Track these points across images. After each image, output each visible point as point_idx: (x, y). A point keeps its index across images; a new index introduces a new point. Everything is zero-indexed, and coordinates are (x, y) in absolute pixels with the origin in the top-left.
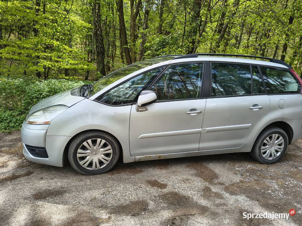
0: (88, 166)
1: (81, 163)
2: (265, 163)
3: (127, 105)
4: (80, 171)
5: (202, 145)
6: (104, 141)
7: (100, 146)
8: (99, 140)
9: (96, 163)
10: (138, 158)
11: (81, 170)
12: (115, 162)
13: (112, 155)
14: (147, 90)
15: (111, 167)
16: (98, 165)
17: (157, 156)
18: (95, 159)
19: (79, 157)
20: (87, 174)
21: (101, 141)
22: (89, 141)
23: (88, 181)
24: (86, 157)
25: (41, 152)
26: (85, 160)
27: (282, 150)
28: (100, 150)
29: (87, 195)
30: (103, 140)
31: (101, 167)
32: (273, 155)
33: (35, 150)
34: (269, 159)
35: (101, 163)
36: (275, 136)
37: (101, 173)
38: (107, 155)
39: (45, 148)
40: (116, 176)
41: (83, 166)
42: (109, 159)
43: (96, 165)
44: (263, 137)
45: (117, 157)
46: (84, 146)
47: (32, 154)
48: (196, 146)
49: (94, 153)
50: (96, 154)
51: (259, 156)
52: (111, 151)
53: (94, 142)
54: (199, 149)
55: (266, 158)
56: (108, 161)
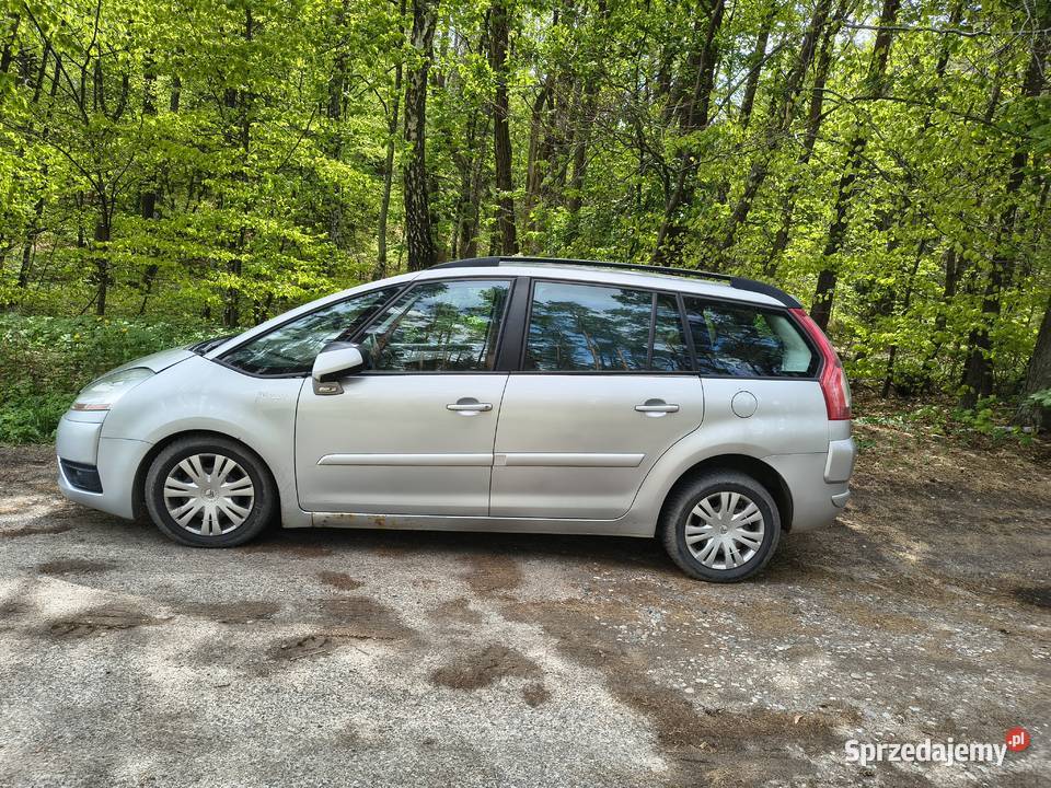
0: (190, 524)
1: (174, 513)
2: (701, 577)
3: (294, 377)
4: (169, 532)
5: (500, 501)
6: (231, 464)
7: (223, 475)
8: (219, 459)
9: (210, 517)
10: (321, 516)
11: (173, 532)
12: (260, 519)
13: (252, 501)
14: (349, 341)
15: (248, 534)
16: (216, 524)
17: (369, 518)
18: (211, 507)
19: (169, 498)
20: (185, 542)
21: (225, 462)
22: (195, 459)
23: (180, 556)
24: (188, 499)
25: (86, 475)
26: (184, 508)
27: (759, 543)
28: (222, 483)
29: (158, 578)
30: (230, 460)
31: (224, 532)
32: (728, 554)
33: (75, 471)
34: (715, 566)
35: (224, 520)
36: (729, 498)
37: (221, 544)
38: (242, 501)
39: (95, 468)
40: (256, 556)
41: (178, 521)
42: (245, 512)
43: (210, 523)
44: (688, 497)
45: (265, 508)
46: (180, 469)
47: (72, 482)
48: (479, 501)
49: (208, 492)
50: (212, 495)
51: (680, 552)
52: (250, 492)
53: (208, 464)
54: (489, 511)
55: (704, 563)
56: (241, 517)
